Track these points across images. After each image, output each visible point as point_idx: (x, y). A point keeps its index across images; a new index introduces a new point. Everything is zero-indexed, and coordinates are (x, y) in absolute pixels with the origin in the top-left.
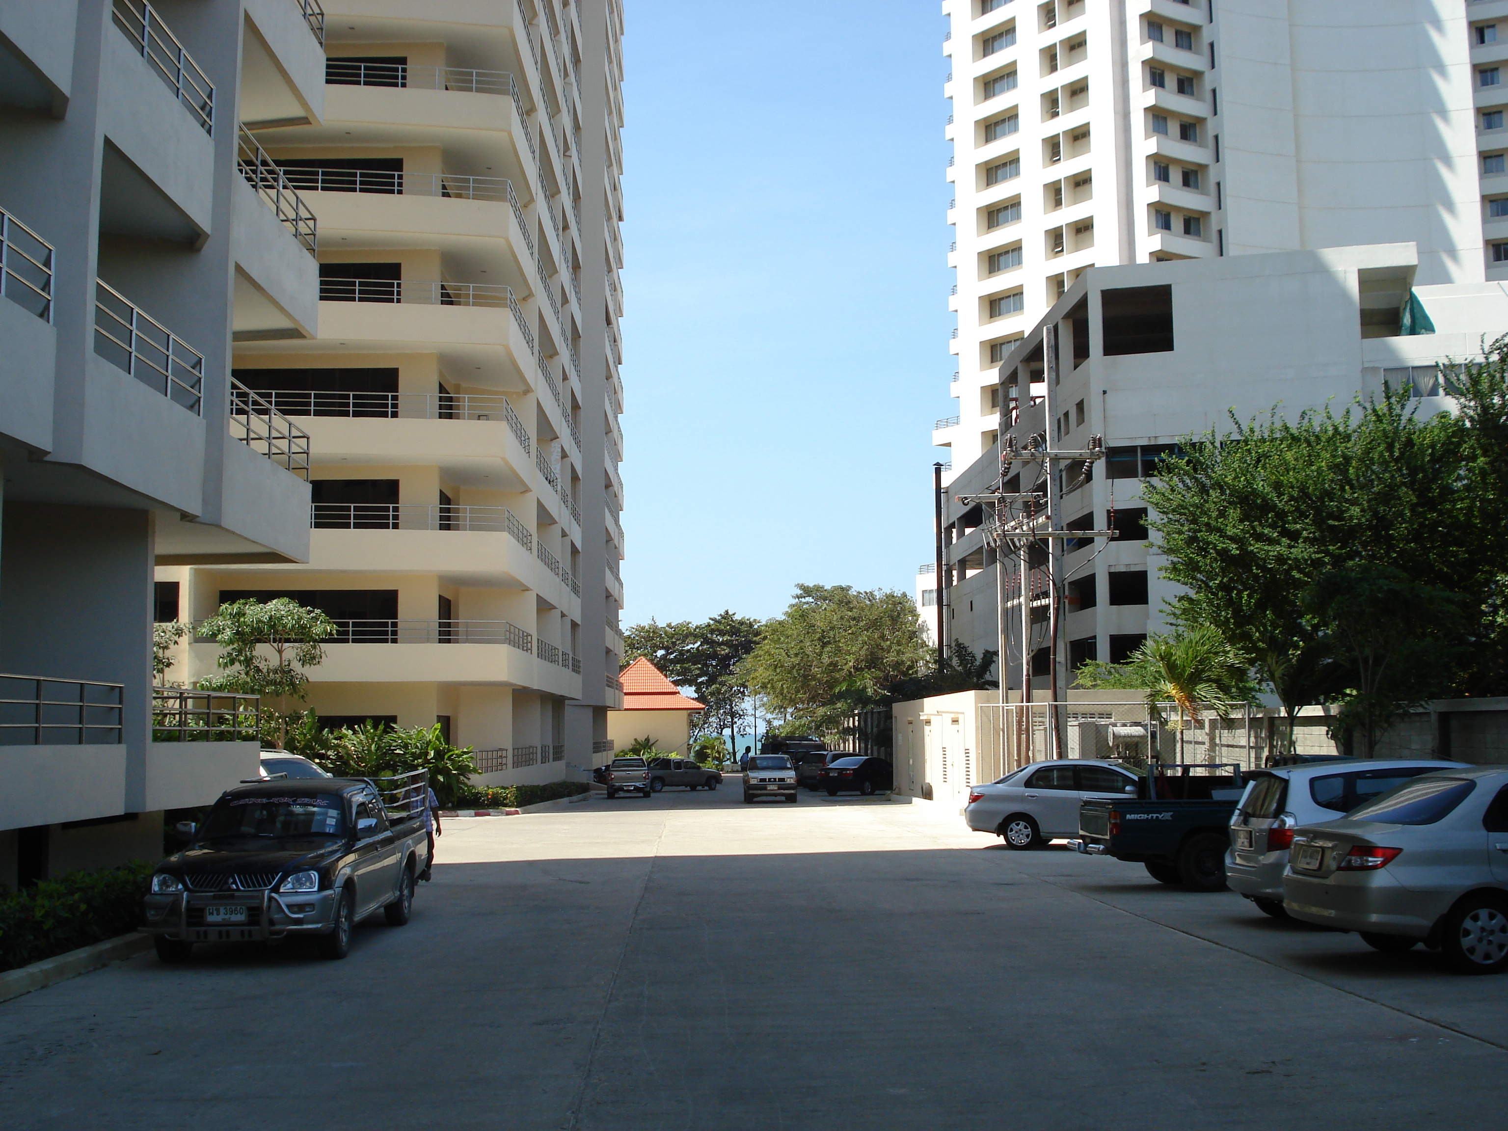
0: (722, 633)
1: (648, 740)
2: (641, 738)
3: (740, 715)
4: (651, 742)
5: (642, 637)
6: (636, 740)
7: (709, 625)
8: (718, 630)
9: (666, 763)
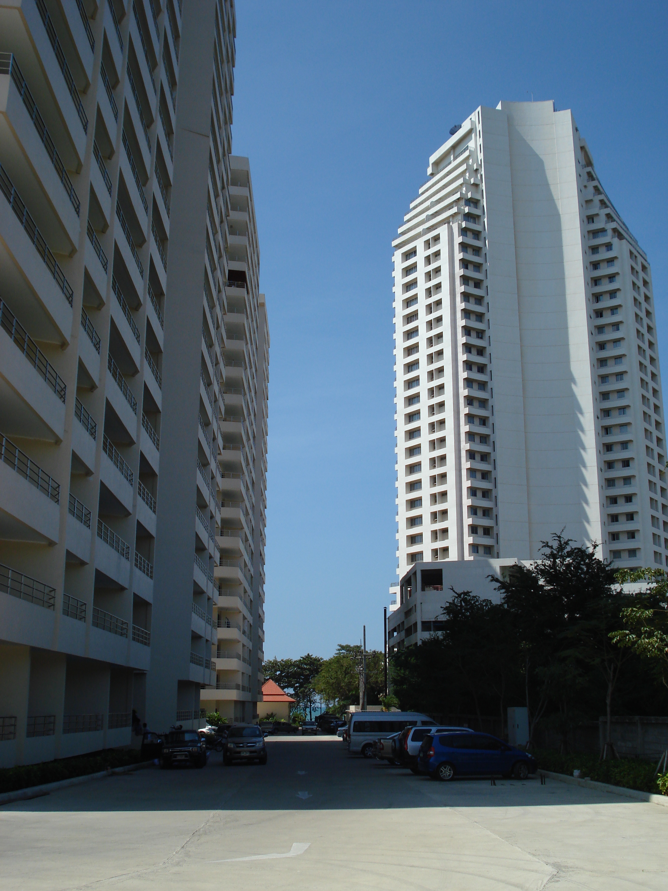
0: (306, 664)
1: (272, 714)
2: (270, 713)
3: (313, 702)
4: (274, 714)
5: (270, 666)
6: (267, 714)
7: (300, 660)
8: (304, 663)
9: (279, 723)
